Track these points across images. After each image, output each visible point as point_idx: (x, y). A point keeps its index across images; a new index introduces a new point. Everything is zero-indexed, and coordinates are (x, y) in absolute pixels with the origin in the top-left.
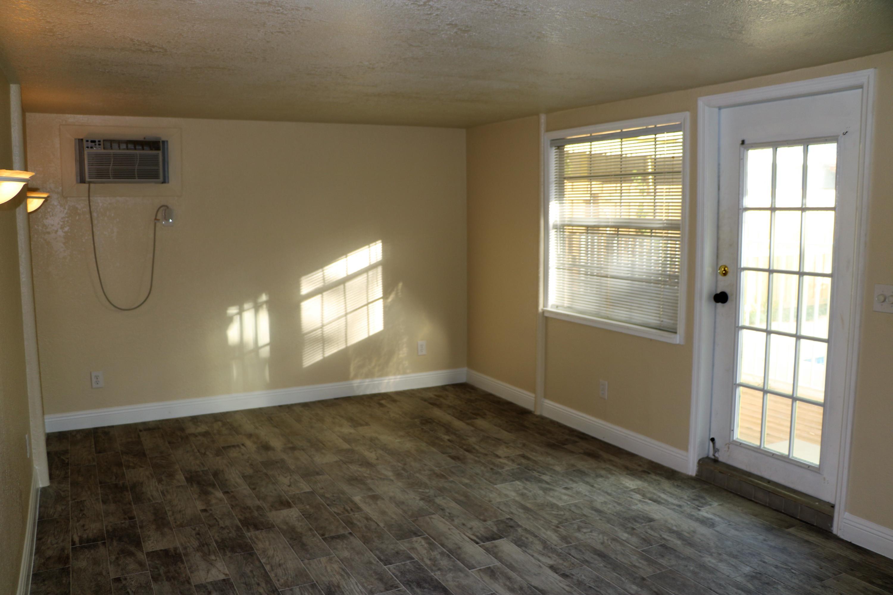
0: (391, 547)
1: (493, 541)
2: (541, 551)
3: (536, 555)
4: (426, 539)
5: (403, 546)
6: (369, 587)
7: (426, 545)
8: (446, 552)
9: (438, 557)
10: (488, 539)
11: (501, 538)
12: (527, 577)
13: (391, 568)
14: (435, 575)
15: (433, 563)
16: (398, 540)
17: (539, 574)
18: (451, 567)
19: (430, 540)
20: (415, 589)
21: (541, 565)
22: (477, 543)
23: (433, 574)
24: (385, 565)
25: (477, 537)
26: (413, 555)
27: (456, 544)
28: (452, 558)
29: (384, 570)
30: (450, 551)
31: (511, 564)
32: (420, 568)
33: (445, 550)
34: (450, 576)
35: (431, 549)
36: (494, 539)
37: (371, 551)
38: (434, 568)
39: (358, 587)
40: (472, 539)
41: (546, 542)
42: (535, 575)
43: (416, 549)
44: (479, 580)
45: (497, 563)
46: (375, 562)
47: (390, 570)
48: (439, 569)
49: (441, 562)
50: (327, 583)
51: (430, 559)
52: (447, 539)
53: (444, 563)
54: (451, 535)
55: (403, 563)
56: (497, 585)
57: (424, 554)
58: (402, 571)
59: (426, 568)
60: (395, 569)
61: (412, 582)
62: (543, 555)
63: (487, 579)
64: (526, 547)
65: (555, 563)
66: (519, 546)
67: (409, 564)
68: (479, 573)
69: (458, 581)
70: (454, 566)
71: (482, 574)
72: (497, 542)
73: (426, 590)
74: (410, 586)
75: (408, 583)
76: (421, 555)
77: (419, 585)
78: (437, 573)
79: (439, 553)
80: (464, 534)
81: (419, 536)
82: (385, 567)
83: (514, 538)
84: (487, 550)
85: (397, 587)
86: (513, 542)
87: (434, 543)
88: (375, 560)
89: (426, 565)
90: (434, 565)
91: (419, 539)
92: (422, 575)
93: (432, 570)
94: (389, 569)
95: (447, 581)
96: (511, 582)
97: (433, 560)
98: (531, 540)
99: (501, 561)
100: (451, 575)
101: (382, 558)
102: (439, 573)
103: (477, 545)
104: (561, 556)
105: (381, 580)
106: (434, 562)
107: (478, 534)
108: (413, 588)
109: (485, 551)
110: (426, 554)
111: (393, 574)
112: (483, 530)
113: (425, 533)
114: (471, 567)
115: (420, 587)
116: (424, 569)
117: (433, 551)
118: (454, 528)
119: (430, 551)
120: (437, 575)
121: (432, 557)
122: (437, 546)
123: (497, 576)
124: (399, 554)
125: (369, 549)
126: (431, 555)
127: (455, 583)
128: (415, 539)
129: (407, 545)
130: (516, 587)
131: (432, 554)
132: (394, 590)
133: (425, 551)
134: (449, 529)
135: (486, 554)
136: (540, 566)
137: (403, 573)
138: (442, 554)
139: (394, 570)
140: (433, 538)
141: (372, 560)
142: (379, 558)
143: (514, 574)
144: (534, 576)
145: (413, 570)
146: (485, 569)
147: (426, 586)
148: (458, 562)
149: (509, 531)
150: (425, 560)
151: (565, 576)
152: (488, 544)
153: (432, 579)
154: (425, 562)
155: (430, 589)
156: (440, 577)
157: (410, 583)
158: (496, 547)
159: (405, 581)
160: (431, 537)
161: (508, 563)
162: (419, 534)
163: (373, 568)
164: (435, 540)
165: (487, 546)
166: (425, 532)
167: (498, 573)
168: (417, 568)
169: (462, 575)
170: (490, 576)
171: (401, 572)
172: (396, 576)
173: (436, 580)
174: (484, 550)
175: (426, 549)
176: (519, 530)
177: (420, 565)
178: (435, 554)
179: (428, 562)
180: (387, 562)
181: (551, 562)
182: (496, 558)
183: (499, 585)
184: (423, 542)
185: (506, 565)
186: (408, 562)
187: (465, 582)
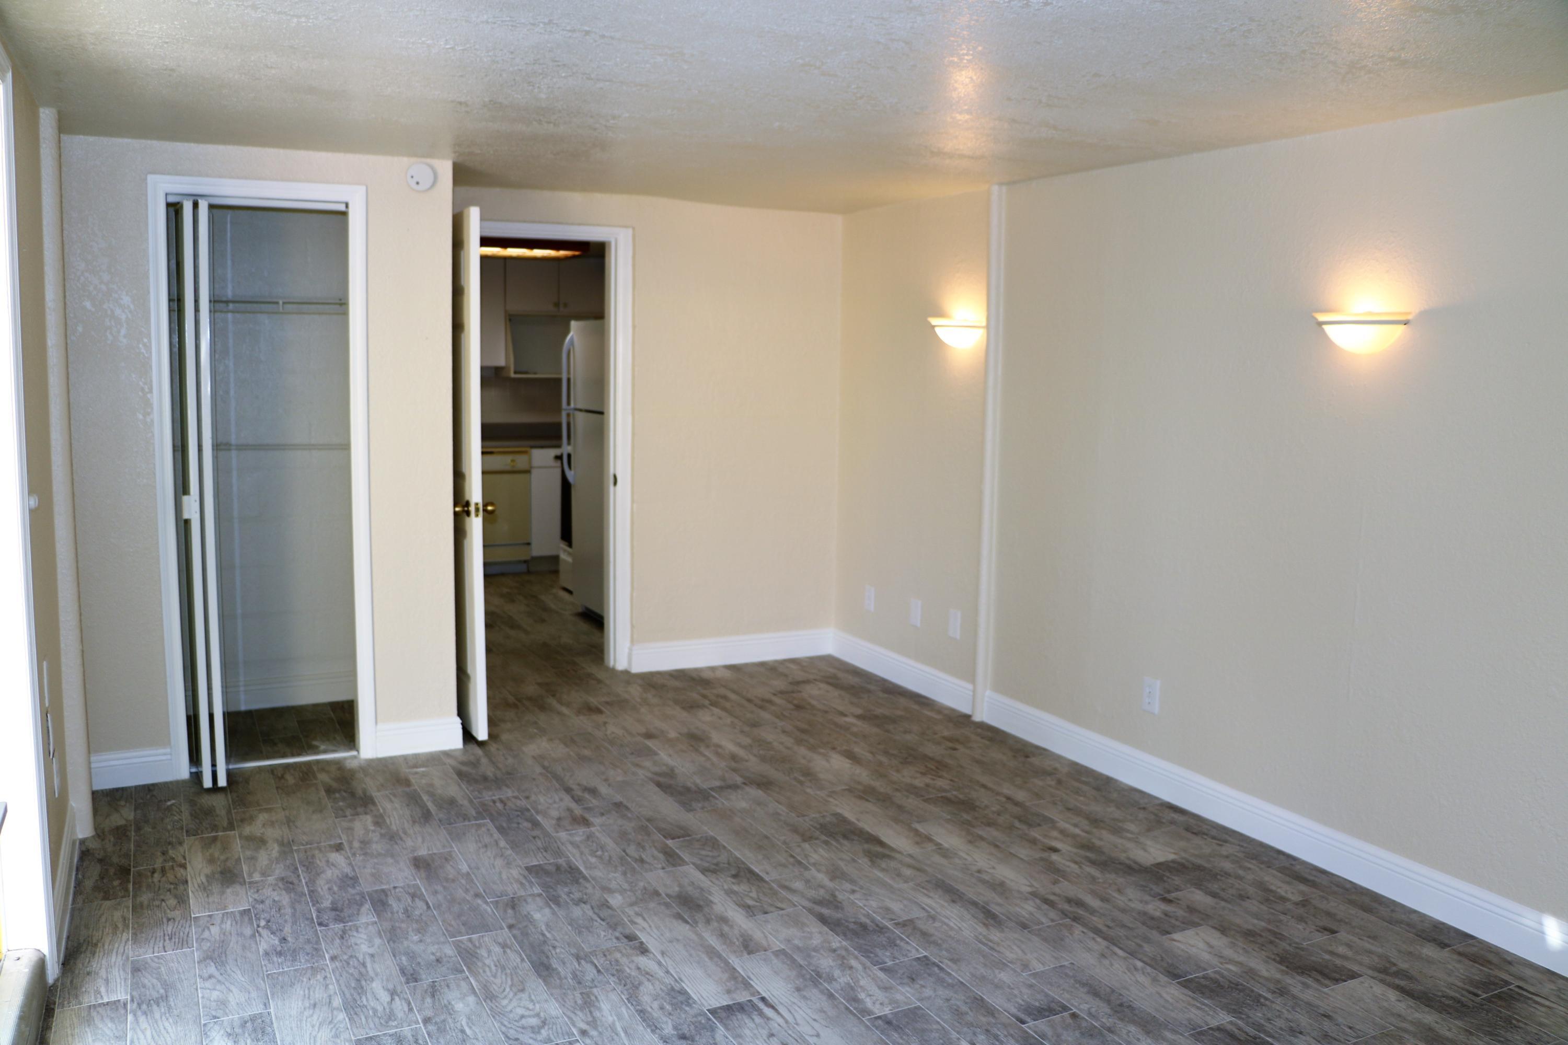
0: (928, 992)
1: (731, 1003)
2: (648, 980)
3: (660, 973)
4: (866, 1012)
5: (906, 995)
6: (937, 924)
7: (862, 996)
8: (824, 981)
9: (837, 973)
10: (740, 1008)
11: (713, 1012)
12: (694, 937)
13: (914, 951)
14: (840, 942)
15: (845, 961)
16: (919, 1008)
17: (671, 942)
18: (814, 954)
19: (855, 1009)
20: (868, 921)
21: (659, 957)
22: (763, 999)
23: (844, 943)
24: (925, 957)
25: (761, 1014)
26: (881, 975)
27: (805, 998)
28: (812, 971)
29: (925, 949)
30: (816, 984)
31: (711, 958)
32: (866, 952)
33: (826, 985)
34: (816, 941)
35: (852, 988)
36: (728, 1009)
37: (962, 983)
38: (844, 953)
39: (955, 924)
40: (773, 1007)
41: (628, 999)
42: (678, 940)
43: (879, 988)
44: (771, 934)
45: (734, 961)
46: (946, 961)
47: (915, 950)
48: (834, 951)
49: (832, 964)
50: (1006, 930)
51: (851, 968)
52: (822, 1011)
53: (826, 963)
54: (815, 1020)
55: (898, 961)
56: (744, 926)
57: (863, 978)
58: (895, 948)
59: (856, 952)
60: (908, 950)
61: (874, 931)
62: (647, 973)
63: (757, 935)
64: (673, 989)
65: (636, 959)
66: (683, 992)
67: (887, 960)
68: (769, 945)
69: (803, 932)
70: (809, 956)
71: (764, 943)
72: (725, 1001)
73: (853, 920)
74: (877, 926)
75: (881, 929)
76: (870, 976)
77: (864, 927)
78: (838, 945)
79: (836, 980)
80: (787, 1022)
81: (879, 1018)
82: (926, 954)
83: (687, 1009)
84: (747, 985)
85: (897, 924)
86: (691, 1001)
87: (848, 1001)
88: (949, 967)
89: (856, 958)
90: (843, 958)
91: (878, 1011)
92: (861, 941)
93: (846, 950)
94: (917, 950)
95: (820, 933)
96: (721, 930)
97: (845, 967)
98: (656, 1005)
99: (727, 963)
100: (814, 942)
101: (936, 969)
102: (835, 945)
103: (764, 995)
104: (617, 970)
105: (924, 934)
106: (843, 963)
107: (758, 1019)
108: (872, 922)
109: (751, 982)
110: (860, 977)
111: (907, 943)
112: (747, 1032)
113: (868, 1024)
114: (780, 953)
115: (861, 924)
116: (860, 951)
117: (848, 984)
118: (807, 1037)
119: (853, 984)
120: (837, 941)
121: (849, 972)
122: (840, 995)
123: (741, 939)
124: (909, 977)
125: (968, 987)
126: (850, 975)
127: (809, 930)
128: (887, 1011)
129: (899, 997)
130: (716, 924)
131: (849, 978)
132: (901, 920)
133: (862, 983)
134: (818, 1036)
135: (752, 976)
136: (663, 953)
137: (892, 944)
138: (831, 979)
139: (909, 948)
140: (851, 1012)
141: (954, 967)
142: (941, 969)
143: (711, 942)
144: (680, 938)
145: (878, 950)
146: (758, 951)
147: (852, 926)
148: (802, 963)
149: (692, 1027)
150: (860, 967)
151: (631, 938)
152: (742, 997)
153: (845, 935)
154: (861, 963)
155: (847, 921)
156: (832, 938)
157: (877, 928)
158: (729, 992)
159: (886, 932)
160: (854, 1015)
161: (716, 959)
162: (880, 1022)
163: (944, 952)
164: (847, 1008)
165: (744, 993)
166: (867, 1027)
167: (737, 943)
168: (871, 952)
169: (796, 942)
170: (751, 940)
171: (896, 945)
172: (902, 939)
173: (838, 935)
174: (752, 986)
175: (861, 987)
176: (668, 1029)
177: (868, 957)
178: (843, 979)
179: (853, 963)
180: (925, 962)
181: (642, 961)
182: (734, 969)
183: (740, 926)
184: (869, 1003)
185: (719, 956)
186: (890, 963)
187: (793, 932)
